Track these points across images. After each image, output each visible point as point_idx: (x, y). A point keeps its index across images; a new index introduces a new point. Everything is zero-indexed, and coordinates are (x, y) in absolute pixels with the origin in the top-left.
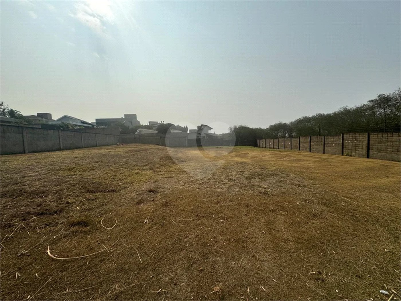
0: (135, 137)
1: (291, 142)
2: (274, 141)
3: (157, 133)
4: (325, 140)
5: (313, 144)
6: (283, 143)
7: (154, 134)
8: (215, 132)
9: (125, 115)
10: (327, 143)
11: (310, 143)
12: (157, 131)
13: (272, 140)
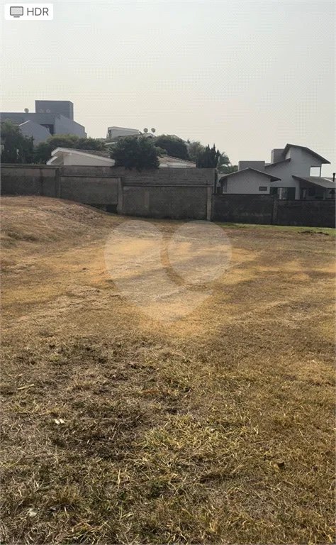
0: (41, 173)
3: (111, 165)
7: (104, 169)
8: (334, 174)
9: (37, 102)
12: (112, 158)
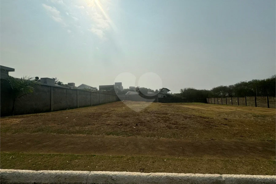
1: (238, 100)
2: (222, 99)
4: (269, 99)
5: (258, 102)
6: (231, 101)
8: (172, 93)
10: (271, 101)
11: (256, 101)
13: (221, 98)
